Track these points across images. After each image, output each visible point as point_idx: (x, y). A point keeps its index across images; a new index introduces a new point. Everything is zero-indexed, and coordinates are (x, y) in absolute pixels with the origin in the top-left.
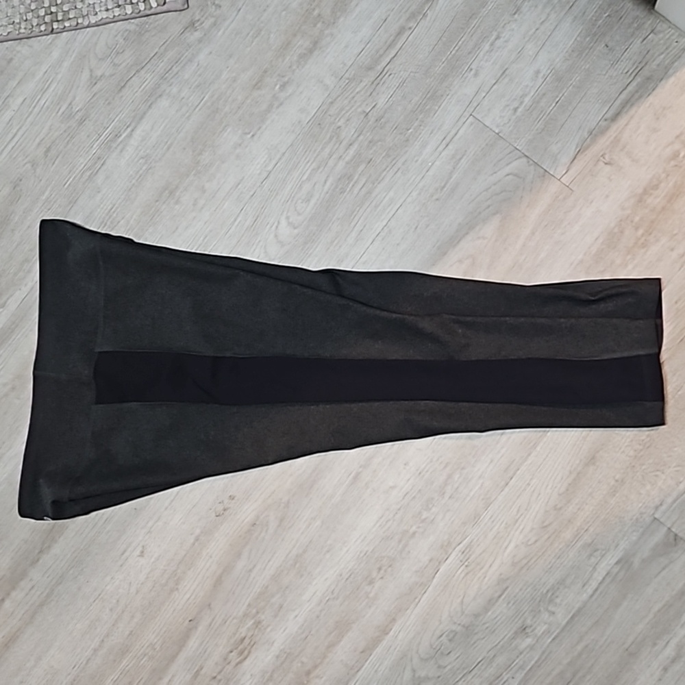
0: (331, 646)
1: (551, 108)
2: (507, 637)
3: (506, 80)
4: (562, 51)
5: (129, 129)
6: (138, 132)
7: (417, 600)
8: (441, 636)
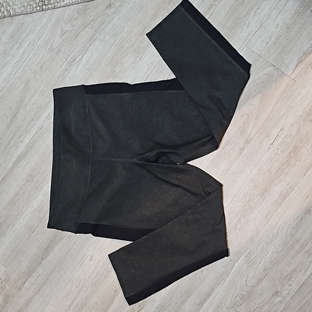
0: (183, 302)
1: (285, 42)
2: (268, 297)
3: (263, 29)
4: (290, 15)
5: (80, 56)
6: (85, 57)
7: (224, 280)
8: (237, 297)
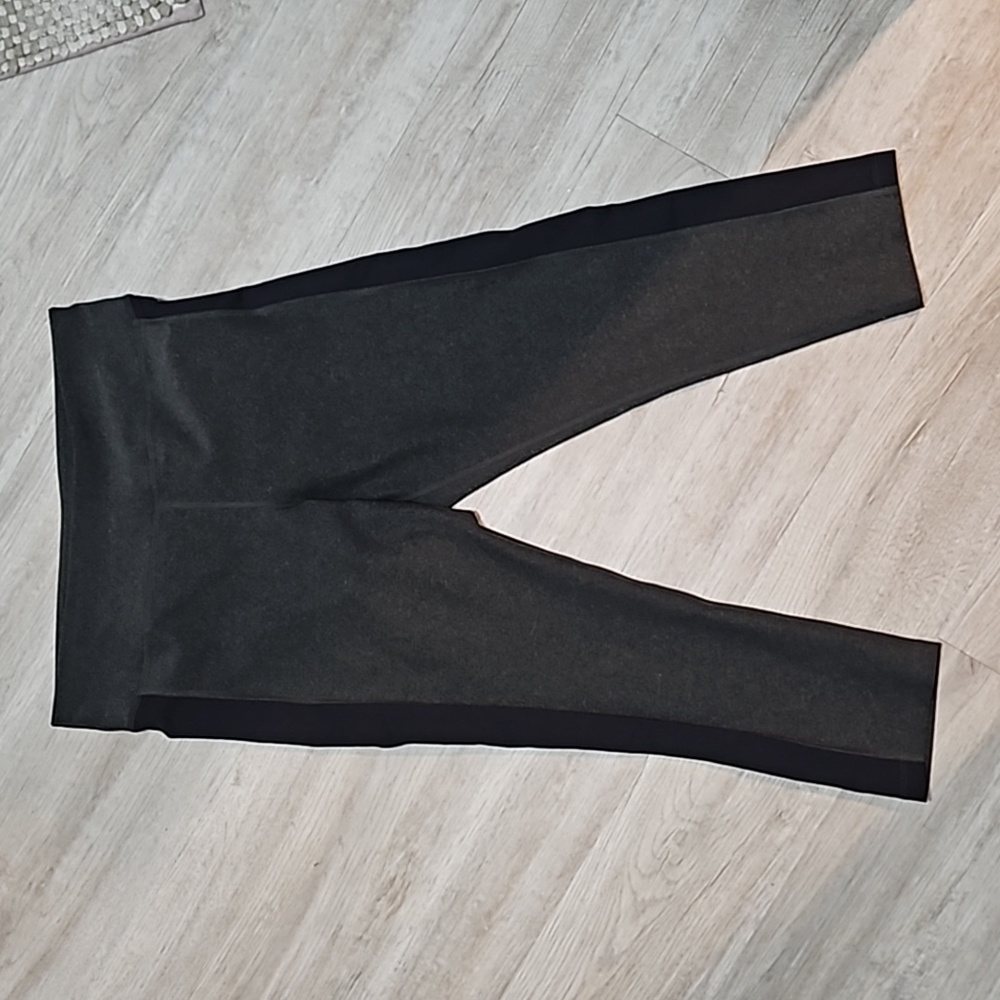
0: (516, 874)
1: (727, 92)
2: (756, 831)
3: (660, 61)
4: (733, 12)
5: (143, 195)
6: (157, 196)
7: (626, 795)
8: (666, 840)
